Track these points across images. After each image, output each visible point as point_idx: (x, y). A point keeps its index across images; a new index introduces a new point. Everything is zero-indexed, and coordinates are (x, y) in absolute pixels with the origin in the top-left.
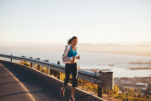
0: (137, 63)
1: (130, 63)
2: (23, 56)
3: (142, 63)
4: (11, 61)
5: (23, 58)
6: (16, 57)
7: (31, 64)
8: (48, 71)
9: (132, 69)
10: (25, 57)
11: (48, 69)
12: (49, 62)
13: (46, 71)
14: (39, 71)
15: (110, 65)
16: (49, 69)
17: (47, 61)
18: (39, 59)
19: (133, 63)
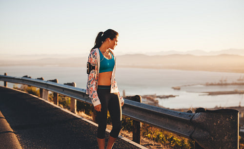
0: (219, 84)
1: (208, 85)
2: (26, 77)
3: (226, 84)
4: (5, 85)
5: (25, 80)
6: (14, 78)
7: (41, 90)
8: (73, 105)
9: (211, 94)
10: (30, 77)
11: (73, 100)
12: (76, 86)
13: (70, 102)
14: (55, 105)
15: (175, 89)
16: (76, 100)
17: (72, 84)
18: (55, 81)
19: (212, 84)
